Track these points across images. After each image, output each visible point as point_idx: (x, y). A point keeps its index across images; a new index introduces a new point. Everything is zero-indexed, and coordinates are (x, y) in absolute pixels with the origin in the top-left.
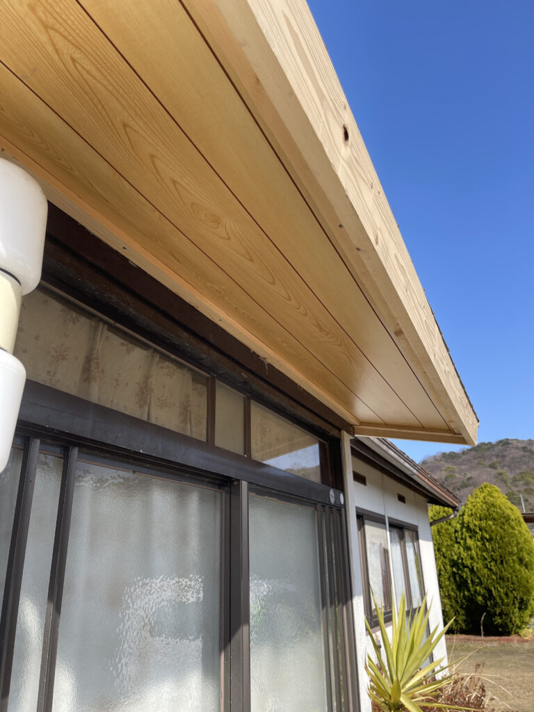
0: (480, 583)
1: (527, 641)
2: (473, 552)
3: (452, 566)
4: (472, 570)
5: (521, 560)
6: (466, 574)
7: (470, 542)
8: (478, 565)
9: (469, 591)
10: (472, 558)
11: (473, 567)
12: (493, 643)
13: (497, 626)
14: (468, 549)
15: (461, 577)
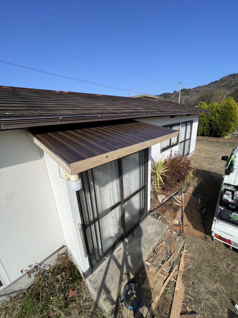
0: (216, 126)
1: (225, 139)
2: (217, 118)
3: (209, 121)
4: (215, 122)
5: (231, 120)
6: (213, 123)
7: (217, 115)
8: (217, 121)
9: (212, 127)
10: (216, 119)
11: (215, 121)
12: (215, 139)
13: (218, 135)
14: (216, 117)
15: (211, 124)
